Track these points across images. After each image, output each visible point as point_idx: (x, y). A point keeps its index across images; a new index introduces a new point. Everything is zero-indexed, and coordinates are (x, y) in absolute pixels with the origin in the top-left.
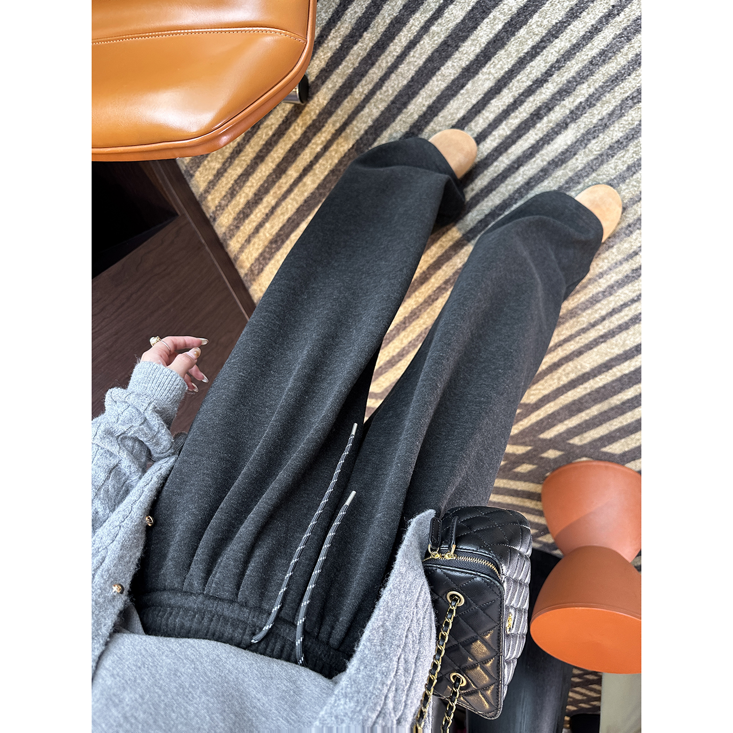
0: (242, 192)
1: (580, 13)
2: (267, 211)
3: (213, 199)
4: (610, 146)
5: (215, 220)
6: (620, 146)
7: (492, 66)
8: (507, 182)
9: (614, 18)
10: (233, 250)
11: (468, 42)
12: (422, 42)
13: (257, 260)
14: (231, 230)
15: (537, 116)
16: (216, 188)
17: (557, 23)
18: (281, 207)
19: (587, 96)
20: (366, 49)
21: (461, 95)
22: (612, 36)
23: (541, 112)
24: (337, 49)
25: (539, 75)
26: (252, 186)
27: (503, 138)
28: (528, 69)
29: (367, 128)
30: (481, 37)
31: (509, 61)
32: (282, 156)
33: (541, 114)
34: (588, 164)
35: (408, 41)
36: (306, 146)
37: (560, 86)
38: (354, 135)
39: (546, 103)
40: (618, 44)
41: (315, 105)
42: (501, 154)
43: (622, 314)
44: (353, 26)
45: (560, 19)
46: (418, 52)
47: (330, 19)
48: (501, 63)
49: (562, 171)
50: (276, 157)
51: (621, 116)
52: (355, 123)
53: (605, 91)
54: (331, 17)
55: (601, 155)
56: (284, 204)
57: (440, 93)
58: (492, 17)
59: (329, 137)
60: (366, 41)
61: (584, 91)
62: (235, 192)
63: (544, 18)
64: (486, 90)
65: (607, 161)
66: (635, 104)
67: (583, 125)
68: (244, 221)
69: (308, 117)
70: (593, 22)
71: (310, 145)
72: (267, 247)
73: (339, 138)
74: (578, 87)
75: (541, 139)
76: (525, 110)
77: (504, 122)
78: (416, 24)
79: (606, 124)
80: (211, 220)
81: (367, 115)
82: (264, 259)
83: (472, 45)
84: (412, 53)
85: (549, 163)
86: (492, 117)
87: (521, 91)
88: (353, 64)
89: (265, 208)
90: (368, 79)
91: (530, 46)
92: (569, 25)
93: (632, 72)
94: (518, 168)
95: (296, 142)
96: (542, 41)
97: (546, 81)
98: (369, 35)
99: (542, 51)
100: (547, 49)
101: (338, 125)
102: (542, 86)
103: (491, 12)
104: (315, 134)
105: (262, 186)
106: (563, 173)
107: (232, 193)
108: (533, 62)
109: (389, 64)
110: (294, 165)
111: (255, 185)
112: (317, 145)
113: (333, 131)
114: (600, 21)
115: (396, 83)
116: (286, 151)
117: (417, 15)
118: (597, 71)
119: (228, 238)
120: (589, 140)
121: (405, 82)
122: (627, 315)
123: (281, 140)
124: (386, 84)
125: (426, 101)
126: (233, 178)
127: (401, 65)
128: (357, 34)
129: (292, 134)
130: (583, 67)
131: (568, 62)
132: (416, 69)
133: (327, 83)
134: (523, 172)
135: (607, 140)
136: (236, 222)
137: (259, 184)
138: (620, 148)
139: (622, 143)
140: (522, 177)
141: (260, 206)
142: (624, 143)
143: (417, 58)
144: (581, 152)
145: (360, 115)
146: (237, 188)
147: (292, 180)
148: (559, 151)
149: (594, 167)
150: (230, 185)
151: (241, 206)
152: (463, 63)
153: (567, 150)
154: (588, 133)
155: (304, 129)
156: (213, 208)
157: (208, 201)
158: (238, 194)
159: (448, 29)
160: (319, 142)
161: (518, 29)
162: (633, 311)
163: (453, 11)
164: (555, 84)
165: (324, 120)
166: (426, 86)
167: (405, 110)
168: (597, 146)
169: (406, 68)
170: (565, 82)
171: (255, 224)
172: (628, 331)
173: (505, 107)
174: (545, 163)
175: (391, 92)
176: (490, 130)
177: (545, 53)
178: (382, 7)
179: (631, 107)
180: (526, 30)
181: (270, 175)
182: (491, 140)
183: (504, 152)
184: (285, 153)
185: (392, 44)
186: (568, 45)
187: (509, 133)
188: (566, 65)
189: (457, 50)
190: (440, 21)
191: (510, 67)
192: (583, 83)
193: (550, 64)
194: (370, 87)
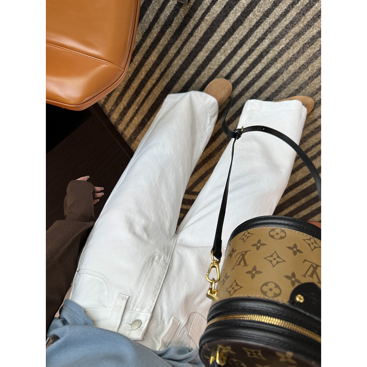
0: (121, 103)
1: (279, 4)
2: (134, 111)
3: (108, 107)
4: (299, 68)
5: (110, 116)
6: (304, 67)
7: (237, 34)
8: (249, 91)
9: (296, 5)
10: (120, 130)
11: (224, 23)
12: (201, 25)
13: (133, 134)
14: (118, 121)
15: (261, 56)
16: (109, 101)
17: (267, 10)
18: (141, 110)
19: (286, 44)
20: (173, 32)
21: (222, 49)
22: (295, 13)
23: (263, 54)
24: (158, 32)
25: (260, 36)
26: (126, 100)
27: (246, 69)
28: (255, 33)
29: (177, 70)
30: (230, 20)
31: (245, 30)
32: (137, 86)
33: (263, 55)
34: (289, 78)
35: (194, 25)
36: (148, 80)
37: (272, 40)
39: (266, 50)
40: (298, 17)
41: (150, 61)
42: (245, 77)
43: (312, 151)
44: (166, 20)
45: (269, 8)
46: (199, 30)
47: (154, 18)
48: (241, 32)
49: (276, 83)
50: (134, 86)
51: (303, 53)
52: (170, 68)
53: (294, 41)
54: (154, 17)
55: (295, 73)
56: (142, 108)
57: (212, 49)
58: (235, 10)
59: (158, 76)
60: (173, 28)
61: (284, 42)
62: (118, 103)
63: (261, 8)
64: (235, 46)
65: (299, 76)
66: (310, 46)
67: (285, 59)
68: (124, 117)
69: (147, 67)
70: (285, 8)
71: (150, 80)
72: (137, 128)
73: (164, 76)
74: (281, 40)
75: (265, 68)
76: (255, 54)
77: (245, 61)
78: (198, 17)
79: (296, 57)
80: (108, 116)
81: (176, 64)
82: (136, 133)
83: (226, 24)
84: (196, 31)
85: (269, 79)
86: (239, 59)
87: (252, 45)
88: (168, 39)
89: (133, 110)
90: (175, 46)
91: (255, 22)
92: (274, 10)
93: (307, 30)
94: (254, 83)
95: (143, 79)
96: (261, 19)
97: (264, 39)
98: (174, 24)
99: (261, 24)
100: (263, 23)
101: (162, 70)
102: (263, 41)
103: (234, 7)
105: (130, 100)
106: (277, 84)
107: (117, 104)
108: (257, 30)
109: (185, 37)
110: (143, 90)
111: (127, 100)
112: (153, 80)
113: (160, 73)
114: (289, 7)
115: (190, 46)
116: (139, 83)
117: (197, 12)
118: (290, 31)
119: (117, 124)
120: (288, 66)
121: (194, 45)
122: (315, 152)
123: (136, 79)
124: (185, 47)
125: (205, 54)
126: (116, 97)
127: (191, 37)
128: (168, 24)
129: (140, 75)
130: (282, 30)
131: (274, 29)
132: (199, 38)
133: (155, 50)
134: (257, 85)
135: (298, 65)
136: (120, 117)
137: (129, 99)
138: (304, 68)
139: (305, 66)
140: (257, 87)
141: (131, 109)
142: (306, 66)
143: (199, 33)
144: (285, 72)
145: (173, 64)
146: (119, 101)
147: (144, 97)
148: (274, 73)
149: (292, 79)
150: (115, 100)
151: (122, 110)
152: (222, 33)
153: (278, 72)
154: (288, 62)
155: (146, 73)
156: (108, 111)
157: (106, 108)
158: (120, 104)
159: (213, 17)
160: (154, 78)
161: (248, 15)
162: (317, 149)
163: (215, 9)
164: (269, 40)
166: (205, 47)
167: (195, 59)
168: (293, 69)
169: (194, 39)
170: (274, 38)
171: (129, 118)
172: (316, 159)
173: (245, 54)
174: (267, 79)
175: (187, 51)
176: (238, 65)
177: (263, 25)
178: (180, 9)
179: (308, 48)
180: (252, 14)
181: (133, 95)
182: (240, 71)
183: (246, 76)
184: (138, 84)
185: (186, 28)
186: (274, 20)
187: (248, 66)
188: (274, 30)
189: (219, 27)
190: (209, 14)
191: (246, 33)
192: (283, 38)
193: (266, 30)
194: (177, 49)
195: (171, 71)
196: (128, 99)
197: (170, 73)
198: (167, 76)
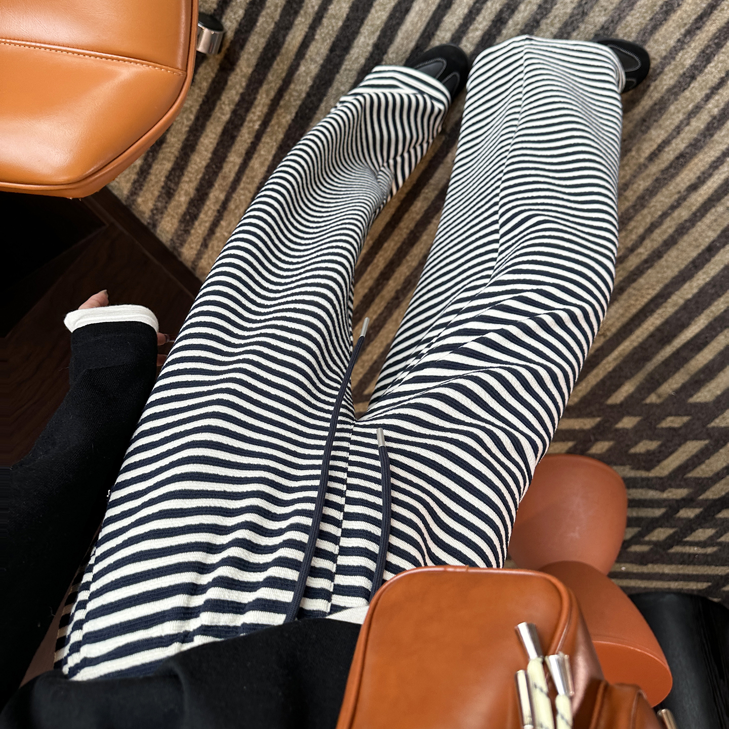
0: (179, 189)
5: (155, 226)
14: (179, 236)
21: (409, 20)
26: (190, 181)
29: (308, 90)
32: (215, 142)
33: (505, 18)
36: (242, 125)
38: (295, 100)
52: (292, 86)
56: (234, 196)
57: (383, 25)
59: (265, 110)
62: (172, 191)
67: (557, 19)
68: (193, 224)
69: (234, 92)
71: (246, 124)
73: (278, 108)
76: (484, 18)
77: (465, 38)
79: (583, 12)
80: (150, 227)
81: (304, 74)
86: (448, 36)
88: (273, 18)
89: (214, 204)
90: (296, 31)
95: (228, 123)
101: (273, 94)
104: (248, 110)
105: (203, 179)
107: (168, 193)
109: (316, 8)
110: (233, 150)
111: (194, 179)
112: (254, 122)
113: (268, 102)
115: (330, 28)
116: (218, 134)
119: (178, 245)
121: (340, 24)
123: (208, 123)
124: (319, 31)
125: (369, 39)
126: (163, 175)
127: (330, 5)
129: (219, 115)
136: (183, 225)
137: (198, 177)
141: (208, 203)
145: (296, 76)
146: (173, 186)
147: (237, 168)
150: (162, 184)
151: (184, 208)
155: (232, 107)
156: (148, 214)
157: (140, 206)
158: (176, 193)
160: (255, 118)
165: (255, 91)
166: (366, 22)
167: (348, 57)
171: (207, 224)
181: (208, 166)
184: (218, 137)
194: (301, 39)
195: (295, 94)
196: (196, 179)
197: (292, 99)
198: (287, 107)
